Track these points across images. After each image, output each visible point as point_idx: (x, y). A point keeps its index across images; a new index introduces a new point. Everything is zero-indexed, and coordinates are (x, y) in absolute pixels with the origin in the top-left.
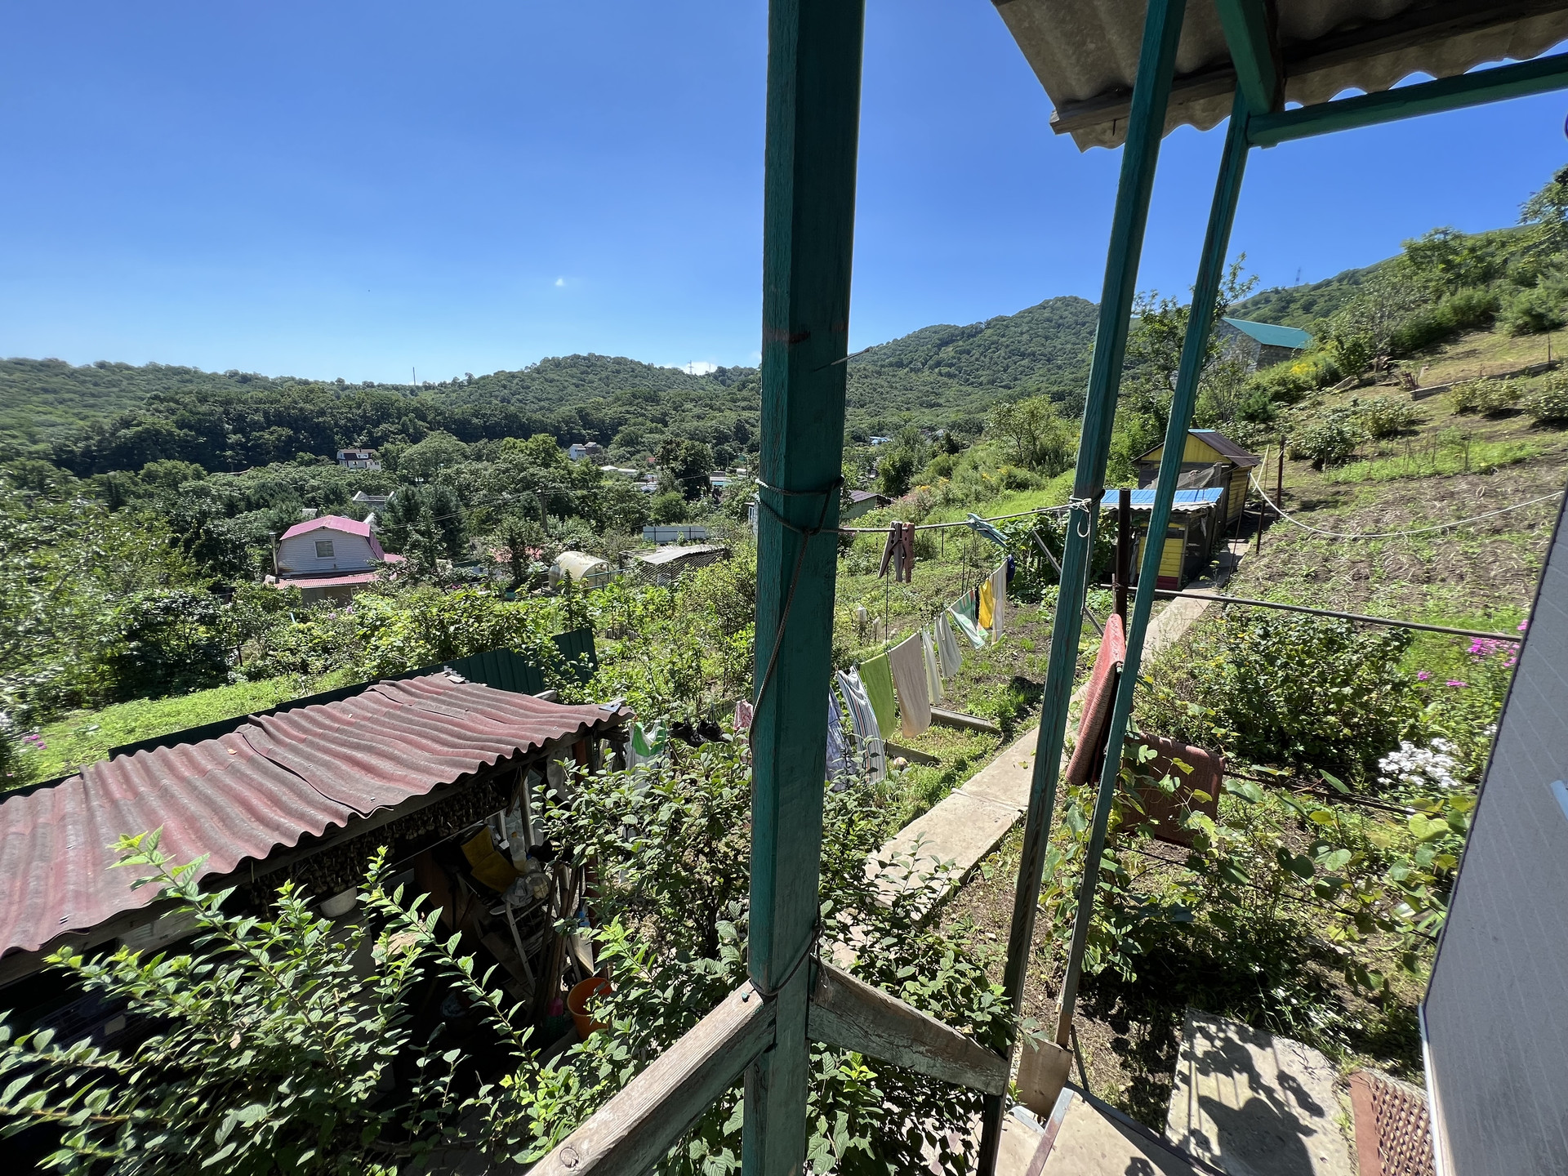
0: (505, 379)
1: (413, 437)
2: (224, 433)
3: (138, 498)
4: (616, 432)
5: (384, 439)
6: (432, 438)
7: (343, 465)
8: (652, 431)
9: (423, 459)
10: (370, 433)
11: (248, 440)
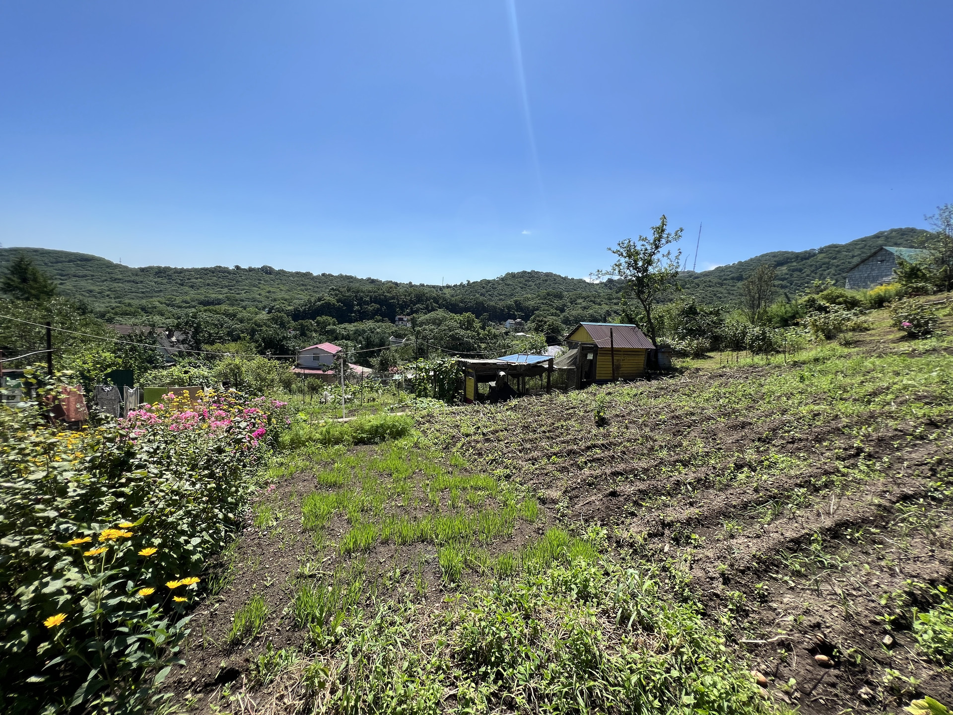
0: (486, 285)
1: (430, 311)
2: (353, 305)
3: (311, 331)
4: (533, 314)
5: (417, 312)
6: (435, 312)
7: (397, 323)
8: (552, 315)
9: (428, 322)
10: (412, 309)
11: (361, 309)
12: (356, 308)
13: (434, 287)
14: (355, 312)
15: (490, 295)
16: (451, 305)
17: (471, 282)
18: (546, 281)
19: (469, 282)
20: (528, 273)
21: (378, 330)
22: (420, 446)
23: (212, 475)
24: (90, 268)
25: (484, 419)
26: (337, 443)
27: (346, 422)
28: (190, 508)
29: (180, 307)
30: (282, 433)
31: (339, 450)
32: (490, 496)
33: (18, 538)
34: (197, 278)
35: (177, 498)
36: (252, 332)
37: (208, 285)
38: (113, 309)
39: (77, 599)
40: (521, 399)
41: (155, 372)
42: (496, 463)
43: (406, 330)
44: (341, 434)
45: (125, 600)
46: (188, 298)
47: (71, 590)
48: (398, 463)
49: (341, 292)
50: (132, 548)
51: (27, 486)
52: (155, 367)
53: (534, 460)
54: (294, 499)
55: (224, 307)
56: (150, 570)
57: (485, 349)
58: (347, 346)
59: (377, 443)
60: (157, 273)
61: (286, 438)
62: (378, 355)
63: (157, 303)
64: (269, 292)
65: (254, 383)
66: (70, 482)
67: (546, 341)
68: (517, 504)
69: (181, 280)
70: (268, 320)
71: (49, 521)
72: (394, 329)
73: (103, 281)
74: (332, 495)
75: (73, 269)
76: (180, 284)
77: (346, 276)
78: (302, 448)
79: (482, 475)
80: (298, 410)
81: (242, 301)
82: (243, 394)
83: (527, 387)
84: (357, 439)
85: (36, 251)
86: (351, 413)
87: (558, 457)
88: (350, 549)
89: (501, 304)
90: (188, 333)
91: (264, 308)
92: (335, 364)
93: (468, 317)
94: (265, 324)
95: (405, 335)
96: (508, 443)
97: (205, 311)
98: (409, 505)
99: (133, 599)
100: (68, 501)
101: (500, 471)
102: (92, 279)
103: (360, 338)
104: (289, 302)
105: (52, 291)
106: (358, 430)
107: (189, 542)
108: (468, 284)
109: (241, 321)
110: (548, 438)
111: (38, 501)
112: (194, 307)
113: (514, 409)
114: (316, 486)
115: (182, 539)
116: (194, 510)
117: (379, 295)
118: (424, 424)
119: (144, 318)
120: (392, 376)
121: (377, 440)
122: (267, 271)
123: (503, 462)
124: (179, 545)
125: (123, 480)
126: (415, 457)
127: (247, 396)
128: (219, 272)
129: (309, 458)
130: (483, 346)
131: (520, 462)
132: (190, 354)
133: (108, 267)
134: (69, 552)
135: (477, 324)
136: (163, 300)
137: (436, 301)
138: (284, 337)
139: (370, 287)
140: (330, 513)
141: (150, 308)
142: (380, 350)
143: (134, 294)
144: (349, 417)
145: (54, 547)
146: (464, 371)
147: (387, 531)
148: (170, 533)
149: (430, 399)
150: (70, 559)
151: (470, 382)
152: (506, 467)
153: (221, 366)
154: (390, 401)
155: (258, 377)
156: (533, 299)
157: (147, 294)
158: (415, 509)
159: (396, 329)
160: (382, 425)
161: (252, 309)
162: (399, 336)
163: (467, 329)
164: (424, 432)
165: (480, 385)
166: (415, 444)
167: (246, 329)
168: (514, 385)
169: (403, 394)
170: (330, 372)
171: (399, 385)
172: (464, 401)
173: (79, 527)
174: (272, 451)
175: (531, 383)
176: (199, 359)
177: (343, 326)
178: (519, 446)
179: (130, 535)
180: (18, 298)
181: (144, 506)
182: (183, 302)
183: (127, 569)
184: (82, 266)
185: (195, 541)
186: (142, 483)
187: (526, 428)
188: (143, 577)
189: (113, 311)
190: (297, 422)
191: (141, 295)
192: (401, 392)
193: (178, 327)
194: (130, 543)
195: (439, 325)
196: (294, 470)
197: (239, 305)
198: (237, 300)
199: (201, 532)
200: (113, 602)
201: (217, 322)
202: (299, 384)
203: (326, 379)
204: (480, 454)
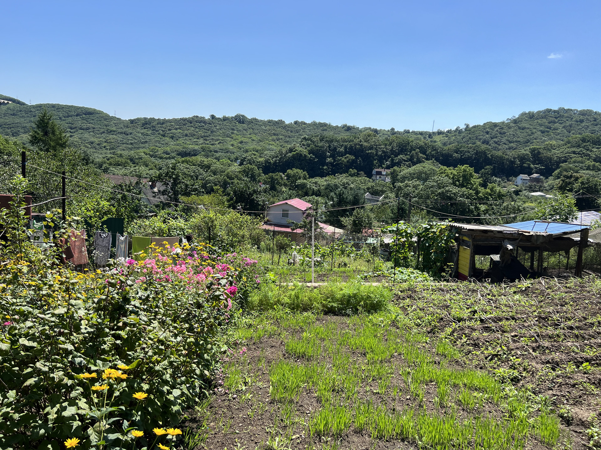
1: (414, 164)
2: (325, 157)
3: (281, 186)
4: (558, 167)
5: (399, 164)
6: (421, 164)
7: (374, 177)
8: (588, 168)
9: (411, 177)
10: (392, 160)
11: (335, 161)
12: (329, 160)
13: (421, 133)
14: (327, 165)
15: (496, 143)
16: (442, 155)
17: (471, 126)
18: (582, 121)
19: (467, 126)
20: (555, 111)
21: (352, 186)
22: (400, 325)
23: (191, 329)
24: (92, 122)
25: (483, 302)
26: (305, 309)
27: (315, 288)
28: (172, 359)
29: (161, 158)
30: (251, 292)
31: (308, 318)
32: (490, 401)
33: (48, 364)
34: (176, 129)
35: (163, 347)
36: (225, 185)
37: (186, 135)
38: (108, 160)
39: (85, 428)
40: (537, 280)
41: (139, 222)
42: (499, 359)
43: (384, 186)
44: (311, 300)
45: (121, 437)
46: (168, 149)
47: (82, 418)
48: (373, 342)
49: (313, 142)
50: (126, 389)
51: (53, 319)
52: (140, 217)
53: (555, 365)
54: (262, 365)
55: (199, 158)
56: (140, 413)
57: (486, 212)
58: (317, 203)
59: (349, 316)
60: (144, 124)
61: (255, 298)
62: (351, 215)
63: (143, 154)
64: (241, 142)
65: (226, 237)
66: (82, 319)
67: (576, 205)
68: (528, 417)
69: (163, 131)
70: (240, 172)
71: (68, 353)
72: (370, 184)
73: (102, 133)
74: (301, 368)
75: (80, 122)
76: (162, 135)
77: (320, 123)
78: (270, 311)
79: (479, 372)
80: (267, 270)
81: (216, 152)
82: (216, 248)
83: (545, 264)
84: (327, 308)
85: (53, 106)
86: (321, 277)
87: (593, 365)
88: (321, 431)
89: (511, 154)
90: (168, 184)
91: (236, 159)
92: (305, 222)
93: (465, 171)
94: (237, 176)
95: (383, 192)
96: (516, 336)
97: (183, 162)
98: (387, 393)
99: (126, 437)
100: (81, 337)
101: (503, 371)
102: (93, 132)
103: (332, 194)
104: (260, 153)
105: (64, 143)
106: (328, 298)
107: (171, 393)
108: (466, 130)
109: (215, 173)
110: (577, 336)
111: (61, 334)
112: (173, 158)
113: (525, 292)
114: (284, 355)
115: (166, 388)
116: (175, 362)
117: (355, 145)
118: (404, 299)
119: (132, 169)
120: (366, 240)
121: (349, 311)
122: (240, 119)
123: (508, 360)
124: (162, 393)
125: (120, 324)
126: (392, 337)
127: (220, 251)
128: (196, 122)
129: (277, 322)
130: (483, 207)
131: (534, 364)
132: (169, 205)
133: (106, 120)
134: (81, 383)
135: (476, 180)
136: (147, 151)
137: (423, 151)
138: (255, 191)
139: (345, 135)
140: (298, 386)
141: (137, 159)
142: (353, 209)
143: (125, 145)
144: (317, 282)
145: (71, 377)
146: (456, 239)
147: (362, 419)
148: (156, 380)
149: (411, 270)
150: (81, 390)
151: (465, 254)
152: (513, 367)
153: (195, 220)
154: (364, 268)
155: (230, 232)
156: (559, 146)
157: (135, 146)
158: (394, 400)
159: (373, 184)
160: (355, 295)
161: (225, 161)
162: (375, 193)
163: (462, 186)
164: (404, 309)
165: (477, 257)
166: (393, 322)
167: (219, 182)
168: (526, 260)
169: (378, 261)
170: (299, 231)
171: (373, 250)
172: (455, 276)
173: (89, 362)
174: (241, 311)
175: (552, 260)
176: (177, 211)
177: (314, 180)
178: (533, 342)
179: (125, 376)
180: (41, 150)
181: (136, 351)
182: (164, 153)
183: (123, 408)
184: (86, 120)
185: (176, 392)
186: (135, 329)
187: (543, 319)
188: (134, 419)
189: (108, 162)
190: (266, 282)
191: (130, 146)
192: (376, 258)
193: (160, 177)
194: (125, 384)
195: (425, 180)
196: (262, 334)
197: (213, 156)
198: (211, 151)
199: (181, 384)
200: (112, 437)
201: (192, 174)
202: (268, 242)
203: (294, 237)
204: (476, 345)
